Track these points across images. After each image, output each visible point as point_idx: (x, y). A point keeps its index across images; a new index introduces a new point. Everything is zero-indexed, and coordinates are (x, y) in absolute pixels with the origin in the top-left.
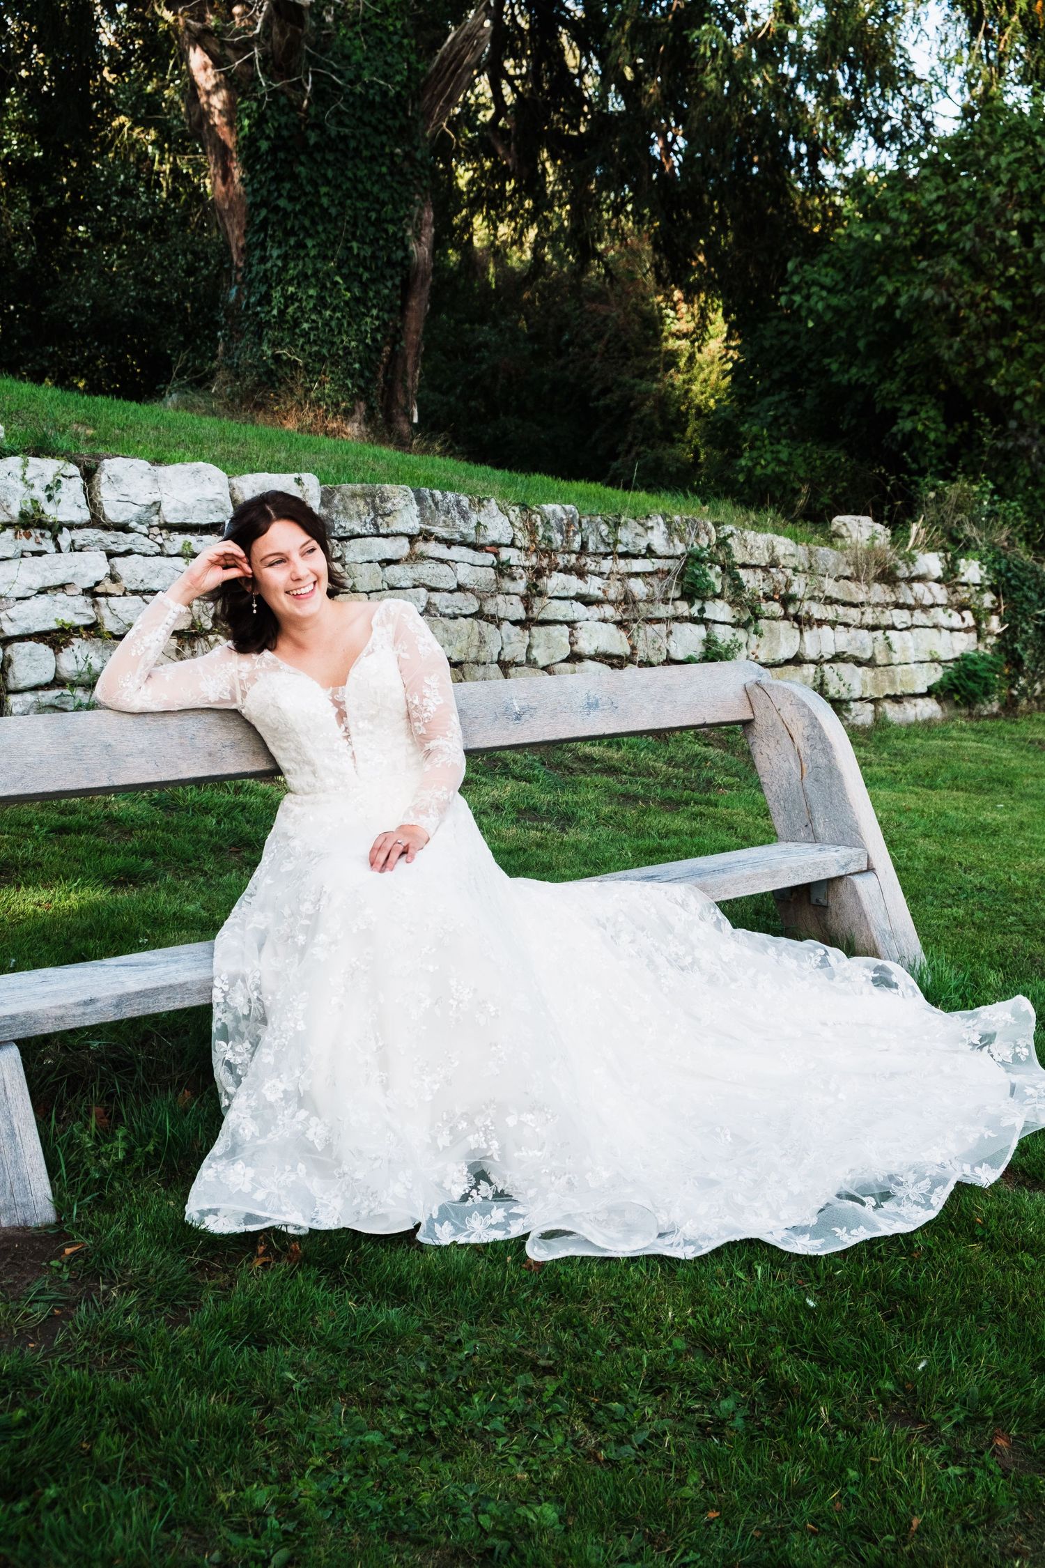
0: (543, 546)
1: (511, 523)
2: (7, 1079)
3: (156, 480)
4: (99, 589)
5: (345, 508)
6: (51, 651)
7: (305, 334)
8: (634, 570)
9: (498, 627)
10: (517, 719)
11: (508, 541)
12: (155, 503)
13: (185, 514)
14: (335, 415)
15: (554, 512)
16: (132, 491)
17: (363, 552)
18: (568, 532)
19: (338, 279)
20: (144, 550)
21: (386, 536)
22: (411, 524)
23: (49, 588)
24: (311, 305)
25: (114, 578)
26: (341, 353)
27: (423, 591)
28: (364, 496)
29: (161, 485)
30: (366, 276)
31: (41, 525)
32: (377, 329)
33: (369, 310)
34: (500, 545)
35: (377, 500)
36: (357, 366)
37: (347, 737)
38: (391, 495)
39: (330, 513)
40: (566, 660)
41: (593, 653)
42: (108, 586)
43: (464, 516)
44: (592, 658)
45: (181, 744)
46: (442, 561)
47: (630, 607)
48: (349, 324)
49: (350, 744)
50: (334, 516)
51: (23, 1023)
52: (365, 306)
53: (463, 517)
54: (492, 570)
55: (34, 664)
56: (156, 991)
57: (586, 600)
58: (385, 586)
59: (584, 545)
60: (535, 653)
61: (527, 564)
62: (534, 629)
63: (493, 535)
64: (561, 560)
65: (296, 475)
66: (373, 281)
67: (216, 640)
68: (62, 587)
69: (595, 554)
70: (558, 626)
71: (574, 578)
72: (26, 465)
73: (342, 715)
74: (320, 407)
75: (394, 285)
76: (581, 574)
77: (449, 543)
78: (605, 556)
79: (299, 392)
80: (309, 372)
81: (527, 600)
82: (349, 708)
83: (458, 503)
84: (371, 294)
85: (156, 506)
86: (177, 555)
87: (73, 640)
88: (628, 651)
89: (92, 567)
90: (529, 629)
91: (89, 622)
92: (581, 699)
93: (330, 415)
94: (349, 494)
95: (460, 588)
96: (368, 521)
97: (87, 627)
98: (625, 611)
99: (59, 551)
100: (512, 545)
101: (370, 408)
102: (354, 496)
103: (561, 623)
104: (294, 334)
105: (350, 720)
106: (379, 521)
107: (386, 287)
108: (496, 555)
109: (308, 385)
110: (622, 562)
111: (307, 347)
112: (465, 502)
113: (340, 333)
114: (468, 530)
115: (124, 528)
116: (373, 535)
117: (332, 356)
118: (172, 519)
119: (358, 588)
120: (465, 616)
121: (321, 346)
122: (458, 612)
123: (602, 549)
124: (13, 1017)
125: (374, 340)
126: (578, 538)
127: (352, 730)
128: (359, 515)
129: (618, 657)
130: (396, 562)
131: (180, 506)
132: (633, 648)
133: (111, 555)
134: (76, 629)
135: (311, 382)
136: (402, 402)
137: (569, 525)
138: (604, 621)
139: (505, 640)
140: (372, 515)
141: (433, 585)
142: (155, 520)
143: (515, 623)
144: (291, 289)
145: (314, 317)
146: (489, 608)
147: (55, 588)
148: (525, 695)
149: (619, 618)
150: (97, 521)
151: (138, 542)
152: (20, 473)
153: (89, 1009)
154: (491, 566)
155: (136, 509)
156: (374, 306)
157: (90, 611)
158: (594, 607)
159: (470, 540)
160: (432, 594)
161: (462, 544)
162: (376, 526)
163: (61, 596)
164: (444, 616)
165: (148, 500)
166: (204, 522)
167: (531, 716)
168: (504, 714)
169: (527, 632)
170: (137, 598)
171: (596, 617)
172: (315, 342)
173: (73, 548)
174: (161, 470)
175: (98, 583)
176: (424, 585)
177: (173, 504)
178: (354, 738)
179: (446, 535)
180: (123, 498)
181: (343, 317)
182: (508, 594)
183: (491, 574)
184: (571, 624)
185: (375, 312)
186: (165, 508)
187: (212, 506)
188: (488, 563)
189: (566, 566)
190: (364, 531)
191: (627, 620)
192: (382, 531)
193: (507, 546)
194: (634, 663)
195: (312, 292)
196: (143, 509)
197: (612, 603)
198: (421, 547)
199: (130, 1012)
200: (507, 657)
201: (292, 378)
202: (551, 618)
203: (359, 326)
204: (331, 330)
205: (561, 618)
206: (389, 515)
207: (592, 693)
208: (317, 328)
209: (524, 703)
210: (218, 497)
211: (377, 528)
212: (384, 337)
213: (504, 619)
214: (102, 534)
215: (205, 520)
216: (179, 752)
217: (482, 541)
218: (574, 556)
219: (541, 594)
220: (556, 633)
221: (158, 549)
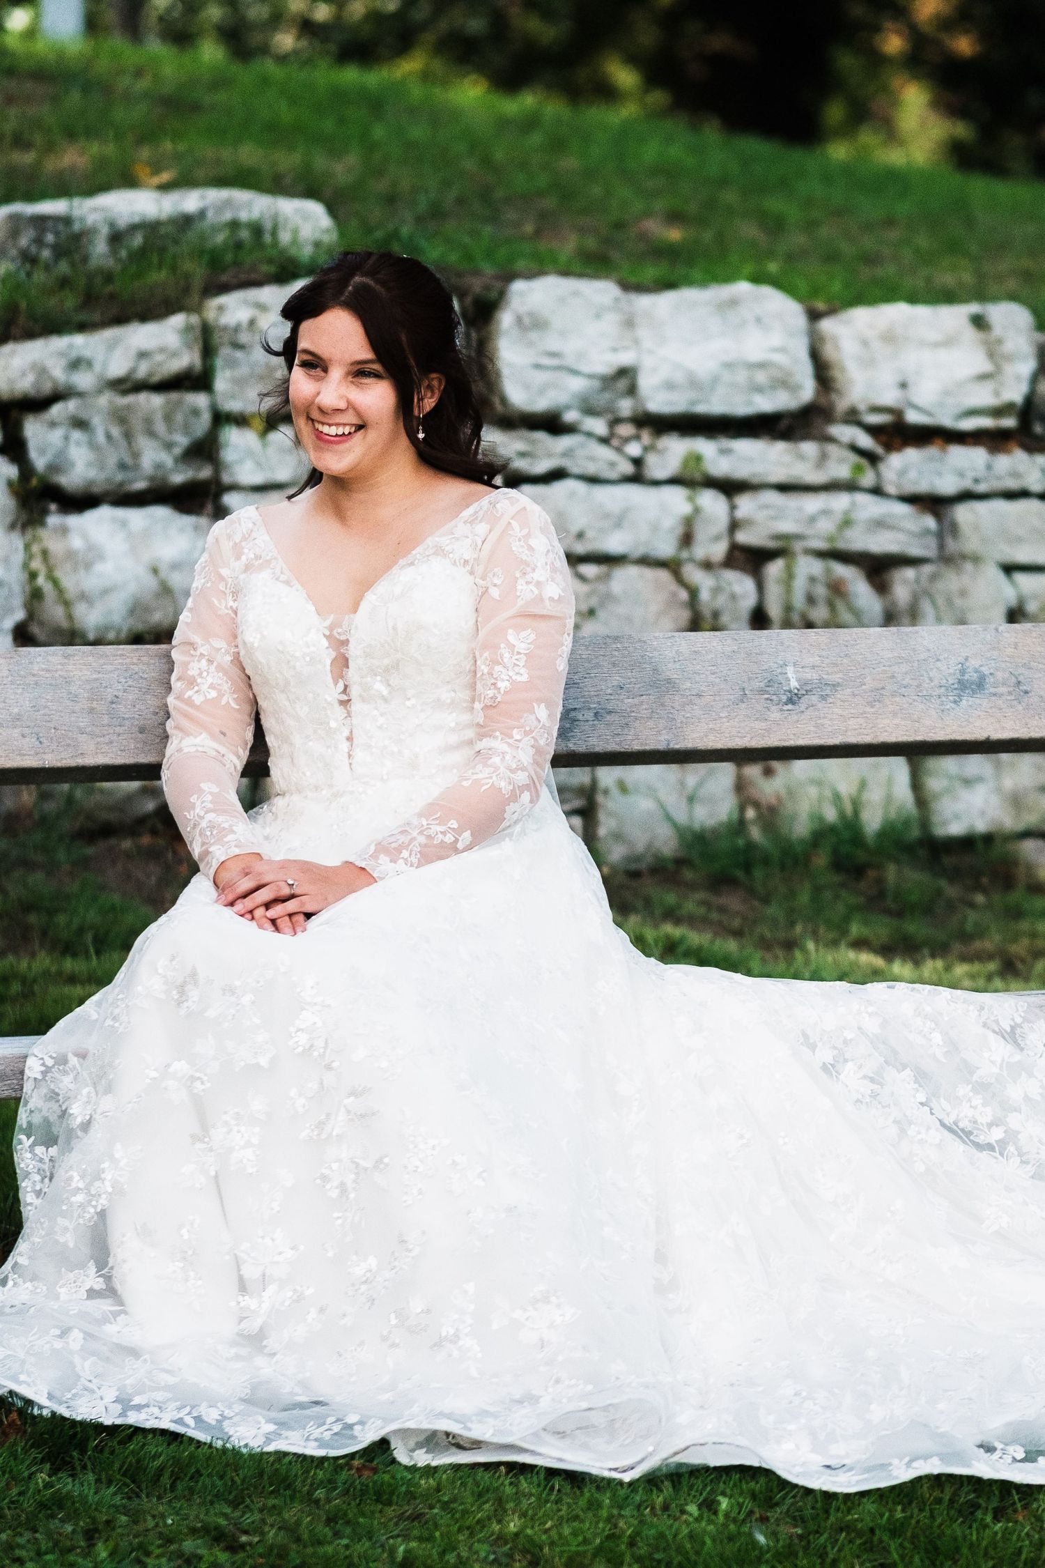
3: (630, 323)
10: (790, 701)
12: (622, 371)
13: (692, 395)
16: (570, 347)
20: (591, 469)
29: (642, 332)
37: (345, 703)
45: (91, 711)
49: (349, 715)
65: (974, 308)
73: (342, 662)
82: (353, 651)
85: (625, 378)
86: (673, 482)
92: (947, 670)
105: (352, 674)
115: (552, 424)
118: (659, 402)
127: (355, 691)
131: (679, 377)
133: (514, 479)
142: (626, 407)
148: (816, 660)
150: (487, 407)
151: (581, 453)
155: (577, 385)
165: (605, 362)
166: (741, 409)
167: (824, 698)
168: (762, 691)
174: (644, 302)
177: (664, 373)
178: (356, 706)
180: (547, 361)
186: (645, 383)
196: (596, 384)
207: (974, 663)
209: (810, 675)
210: (777, 357)
214: (496, 433)
215: (742, 406)
216: (84, 722)
221: (628, 468)
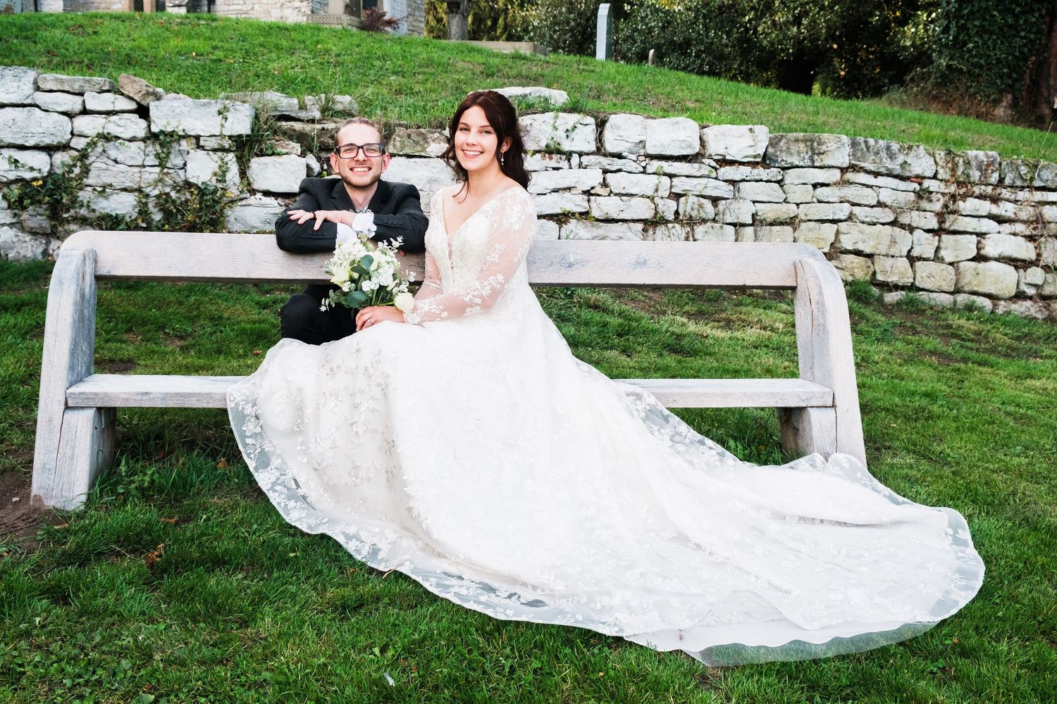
0: (962, 179)
1: (936, 162)
2: (79, 426)
3: (645, 128)
4: (592, 192)
5: (788, 148)
6: (557, 226)
7: (970, 51)
8: (1049, 200)
9: (911, 233)
10: (569, 267)
11: (931, 175)
12: (641, 142)
13: (662, 149)
14: (986, 102)
15: (976, 157)
16: (626, 134)
17: (799, 177)
18: (986, 170)
19: (995, 13)
20: (630, 169)
21: (821, 167)
22: (842, 160)
23: (560, 189)
24: (975, 32)
25: (605, 184)
26: (994, 62)
27: (847, 205)
28: (805, 141)
29: (648, 130)
30: (1018, 9)
31: (559, 152)
32: (1025, 45)
33: (1018, 32)
34: (924, 178)
35: (815, 144)
36: (1005, 70)
38: (826, 141)
39: (776, 152)
40: (973, 259)
41: (997, 256)
42: (599, 190)
43: (892, 156)
44: (998, 259)
46: (868, 186)
47: (1039, 226)
48: (1002, 43)
49: (453, 272)
50: (778, 153)
51: (102, 398)
52: (1016, 30)
53: (891, 158)
54: (913, 194)
55: (543, 232)
56: (190, 395)
57: (1000, 220)
58: (815, 200)
59: (1001, 180)
60: (942, 253)
61: (946, 191)
62: (944, 237)
63: (916, 169)
64: (977, 190)
65: (751, 126)
66: (1023, 13)
67: (673, 227)
68: (569, 189)
69: (1011, 187)
70: (968, 236)
71: (987, 203)
72: (557, 117)
73: (451, 253)
74: (976, 98)
75: (1041, 15)
76: (995, 200)
77: (876, 174)
78: (1022, 188)
79: (962, 89)
80: (970, 75)
81: (941, 216)
82: (453, 249)
83: (888, 148)
84: (1021, 22)
85: (643, 144)
86: (653, 174)
87: (571, 220)
88: (1033, 257)
89: (592, 178)
90: (940, 236)
91: (584, 210)
92: (631, 258)
93: (982, 104)
94: (792, 139)
95: (880, 204)
96: (807, 157)
97: (581, 214)
98: (1035, 229)
99: (571, 168)
100: (935, 177)
101: (1015, 98)
102: (797, 140)
103: (971, 233)
104: (963, 51)
105: (453, 258)
106: (816, 157)
107: (1034, 17)
108: (920, 184)
109: (969, 84)
110: (1039, 193)
111: (970, 59)
112: (895, 146)
113: (994, 49)
114: (895, 167)
115: (618, 156)
116: (809, 167)
117: (988, 64)
118: (651, 151)
119: (789, 200)
120: (883, 224)
121: (980, 59)
122: (875, 221)
123: (1019, 183)
124: (96, 394)
125: (1022, 53)
126: (996, 175)
128: (799, 153)
129: (1024, 261)
130: (827, 185)
131: (659, 144)
132: (1039, 255)
133: (605, 172)
134: (573, 214)
135: (971, 82)
136: (1046, 94)
137: (988, 165)
138: (1015, 234)
139: (915, 242)
140: (810, 153)
141: (856, 201)
142: (642, 152)
143: (928, 231)
144: (963, 22)
145: (976, 39)
146: (904, 219)
147: (565, 189)
149: (1029, 233)
150: (600, 151)
151: (627, 165)
152: (552, 122)
153: (145, 398)
154: (913, 192)
155: (628, 145)
156: (1023, 30)
157: (586, 204)
158: (1007, 225)
159: (896, 173)
160: (854, 208)
161: (888, 175)
162: (813, 161)
163: (567, 194)
164: (863, 223)
165: (636, 139)
166: (676, 154)
167: (583, 266)
169: (937, 238)
170: (618, 197)
171: (1008, 231)
172: (976, 56)
173: (580, 166)
174: (650, 122)
175: (593, 188)
176: (848, 202)
177: (653, 143)
178: (455, 269)
179: (873, 169)
180: (618, 138)
181: (998, 38)
182: (925, 211)
183: (912, 196)
184: (981, 235)
185: (1023, 34)
186: (648, 145)
187: (683, 145)
188: (912, 189)
189: (981, 194)
190: (802, 164)
191: (1036, 236)
192: (816, 164)
193: (929, 178)
194: (1038, 266)
195: (977, 23)
196: (633, 145)
197: (1024, 222)
198: (850, 176)
199: (171, 404)
200: (915, 253)
201: (959, 80)
202: (961, 229)
203: (1010, 43)
204: (988, 47)
205: (971, 230)
206: (823, 154)
207: (643, 255)
208: (978, 47)
210: (689, 139)
211: (813, 162)
212: (1030, 51)
213: (917, 228)
214: (601, 159)
217: (907, 174)
218: (990, 188)
219: (954, 212)
220: (965, 241)
221: (642, 170)
